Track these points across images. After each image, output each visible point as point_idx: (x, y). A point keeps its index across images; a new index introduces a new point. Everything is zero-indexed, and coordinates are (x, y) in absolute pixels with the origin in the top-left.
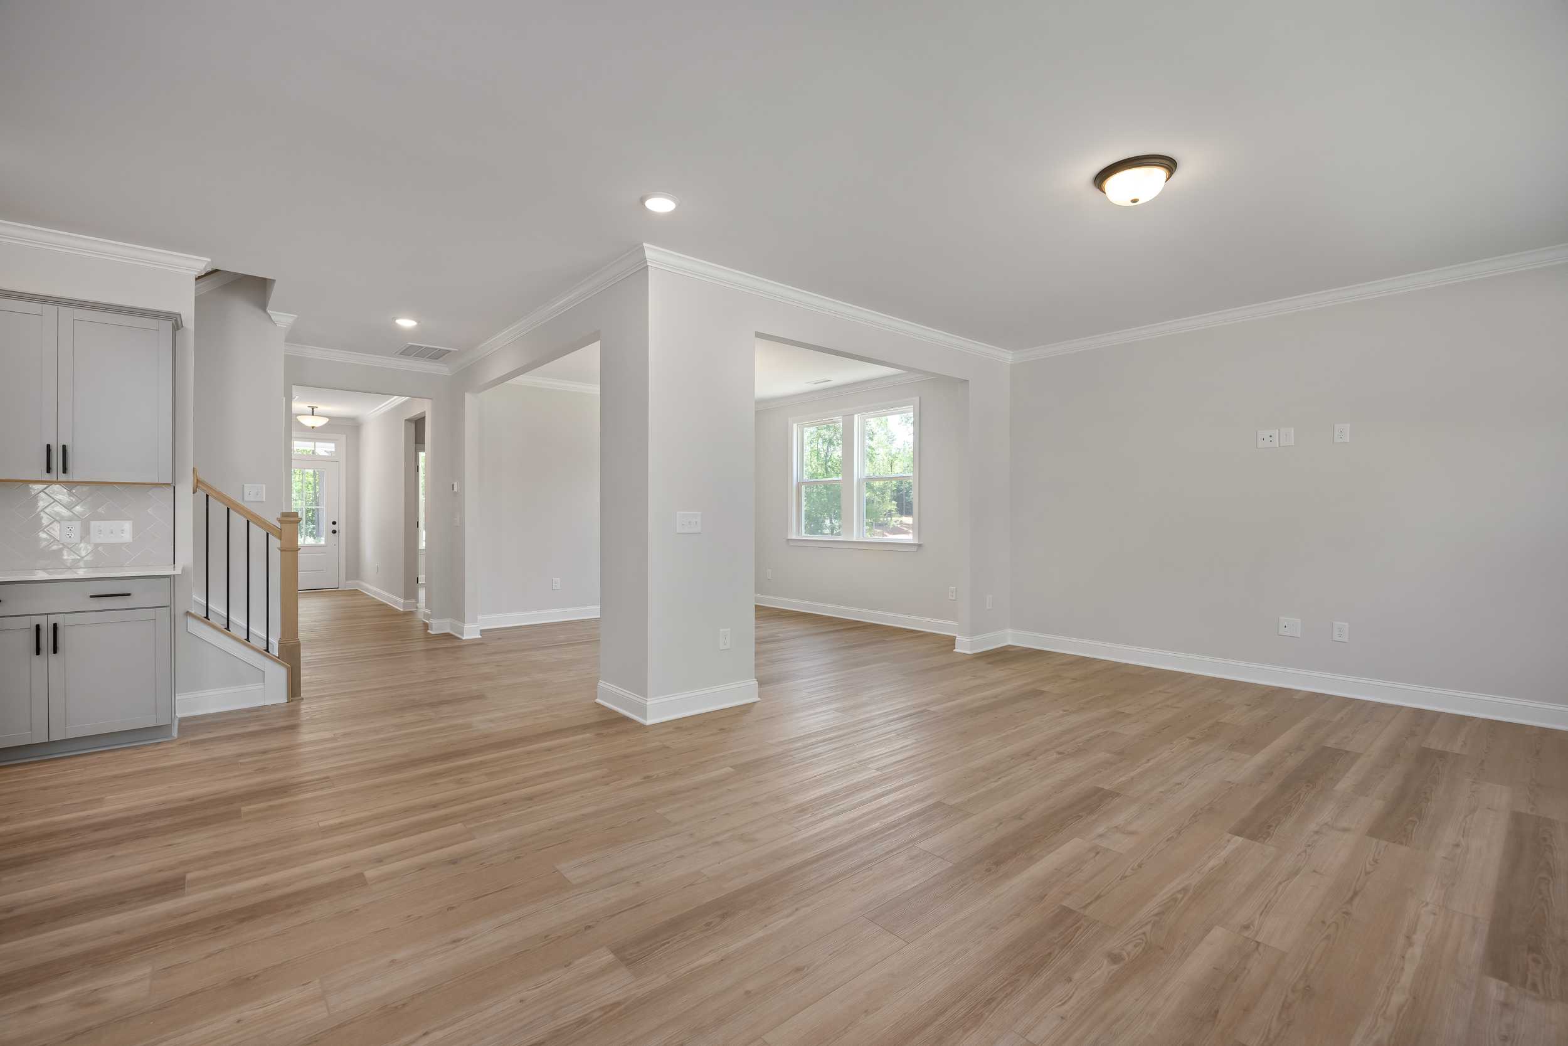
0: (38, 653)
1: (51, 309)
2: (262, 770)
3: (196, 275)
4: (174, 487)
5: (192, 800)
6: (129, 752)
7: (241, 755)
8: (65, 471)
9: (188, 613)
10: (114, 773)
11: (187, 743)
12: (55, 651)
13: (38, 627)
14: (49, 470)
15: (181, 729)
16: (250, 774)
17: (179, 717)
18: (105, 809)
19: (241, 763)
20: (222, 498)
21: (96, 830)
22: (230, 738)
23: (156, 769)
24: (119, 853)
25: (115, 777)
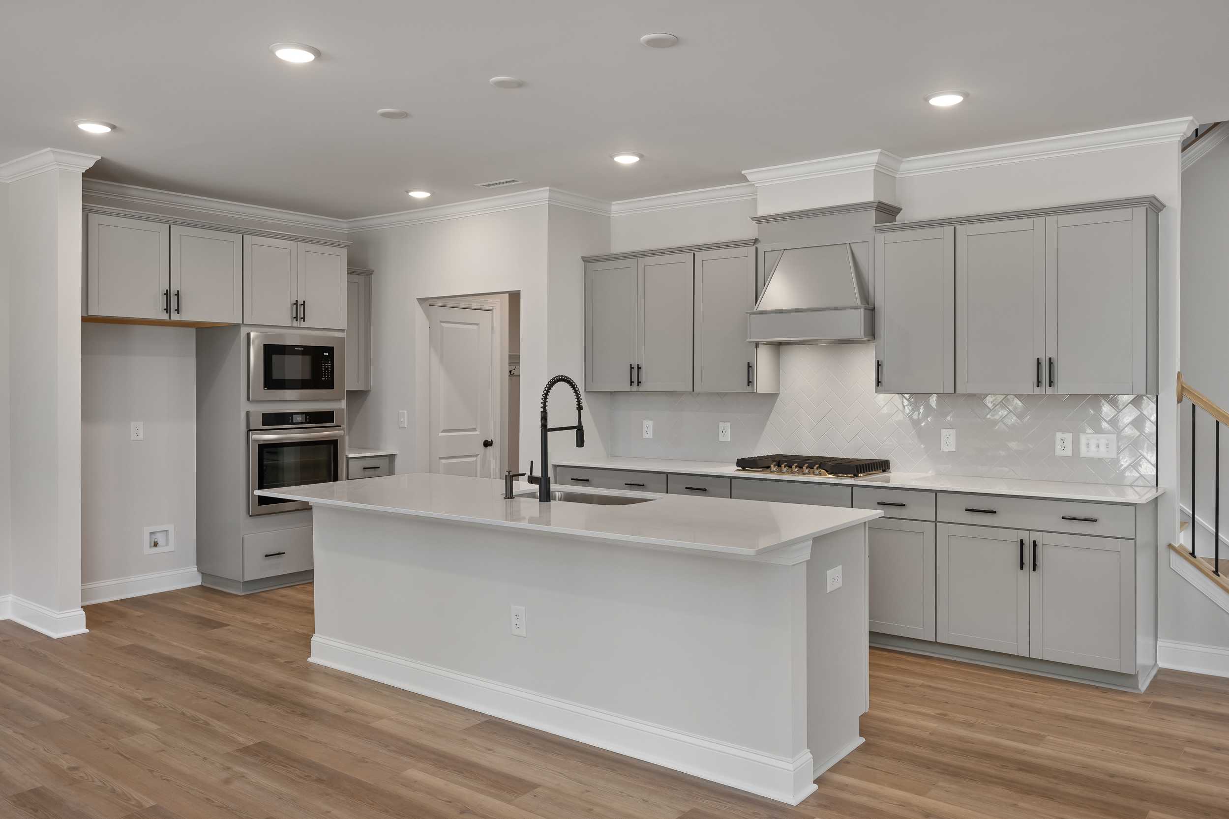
0: (1022, 568)
1: (1040, 220)
2: (1200, 772)
3: (1179, 141)
4: (1157, 396)
5: (1112, 776)
6: (1096, 693)
7: (1191, 742)
8: (1051, 383)
9: (1170, 546)
10: (1069, 712)
11: (1149, 703)
12: (1034, 570)
13: (1022, 543)
14: (1039, 383)
15: (1155, 684)
16: (1184, 771)
17: (1160, 666)
18: (1039, 750)
19: (1185, 752)
20: (1210, 408)
21: (1020, 769)
22: (1192, 713)
23: (1103, 723)
24: (1021, 804)
25: (1067, 717)
